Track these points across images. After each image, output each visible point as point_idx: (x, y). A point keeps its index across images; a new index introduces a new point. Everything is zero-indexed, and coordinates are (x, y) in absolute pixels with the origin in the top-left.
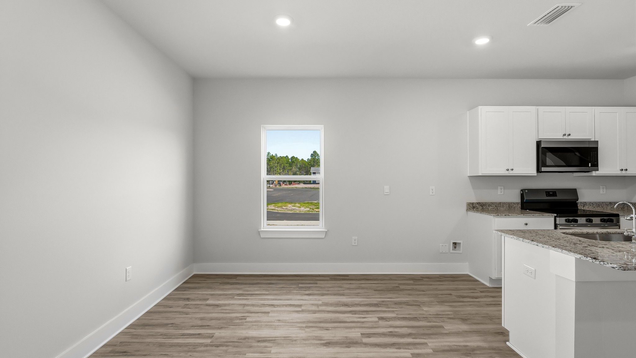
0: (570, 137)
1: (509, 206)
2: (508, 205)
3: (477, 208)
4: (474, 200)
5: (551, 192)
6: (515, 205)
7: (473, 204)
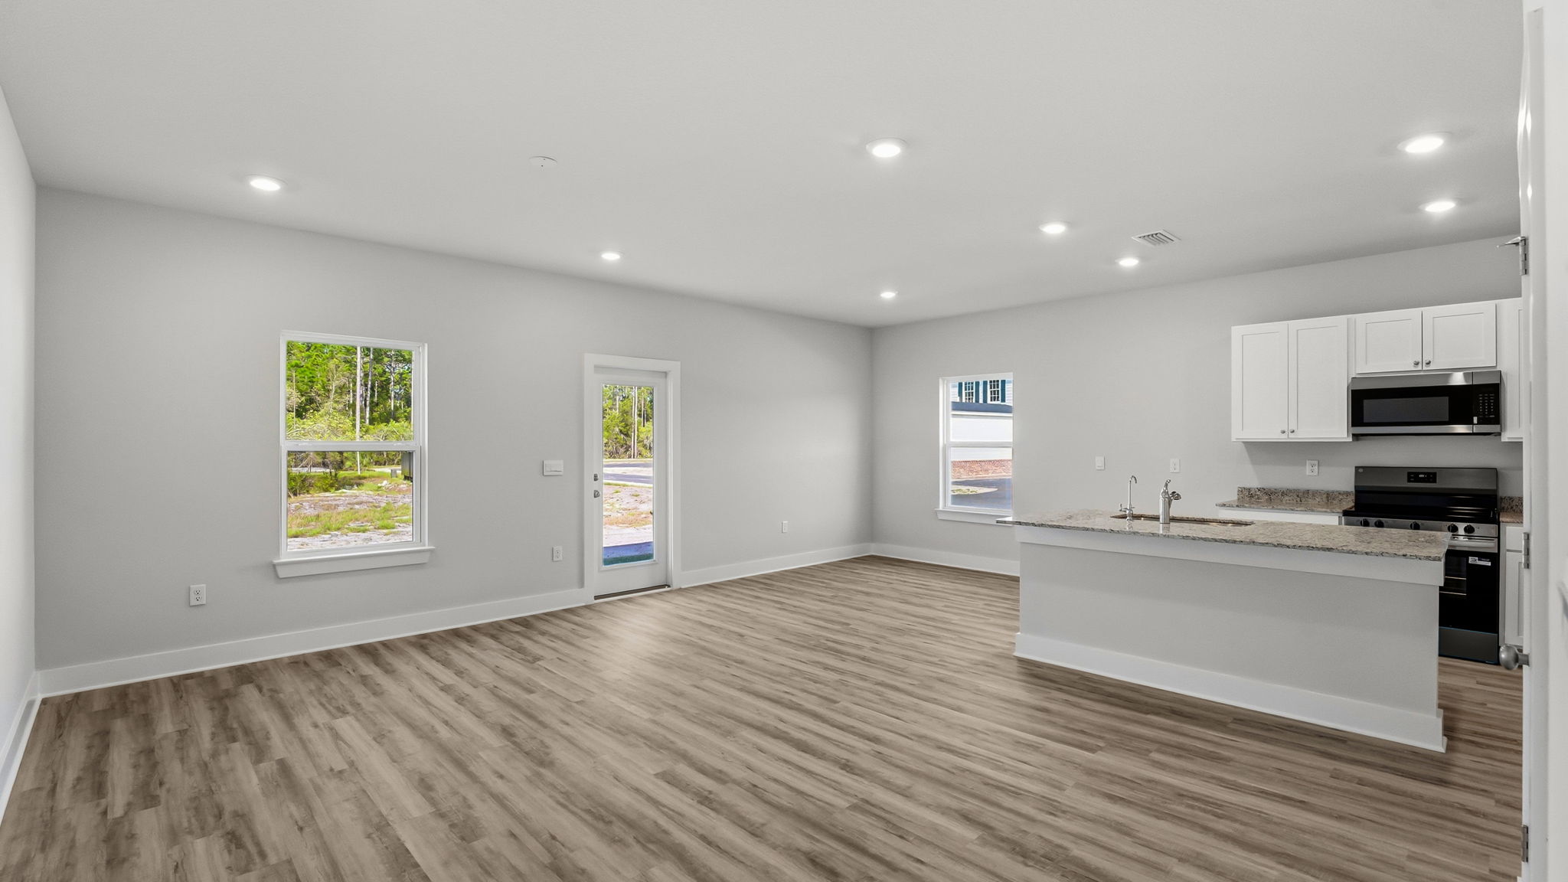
0: (1431, 367)
1: (1327, 497)
2: (1325, 496)
3: (1258, 498)
4: (1254, 483)
5: (1422, 473)
6: (1341, 497)
7: (1249, 490)
